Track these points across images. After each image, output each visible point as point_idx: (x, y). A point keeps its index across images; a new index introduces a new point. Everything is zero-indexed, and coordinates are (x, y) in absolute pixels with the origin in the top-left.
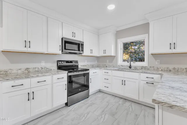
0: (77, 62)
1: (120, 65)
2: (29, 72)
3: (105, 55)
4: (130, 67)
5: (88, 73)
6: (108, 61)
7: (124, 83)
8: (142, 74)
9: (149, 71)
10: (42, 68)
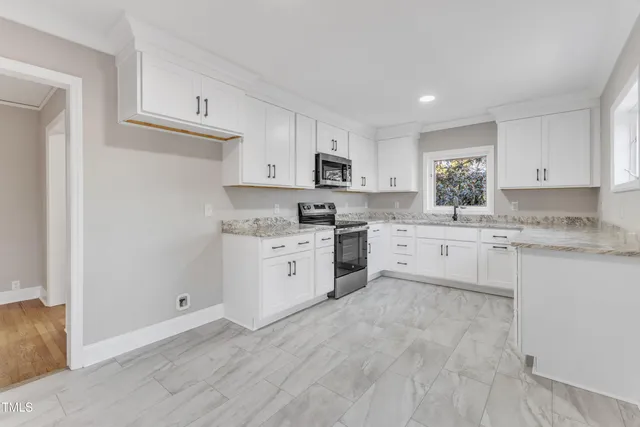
0: (332, 206)
1: (432, 212)
2: (259, 227)
3: (393, 189)
4: (455, 218)
5: (365, 232)
6: (397, 204)
7: (444, 251)
8: (483, 230)
9: (498, 225)
10: (276, 219)
